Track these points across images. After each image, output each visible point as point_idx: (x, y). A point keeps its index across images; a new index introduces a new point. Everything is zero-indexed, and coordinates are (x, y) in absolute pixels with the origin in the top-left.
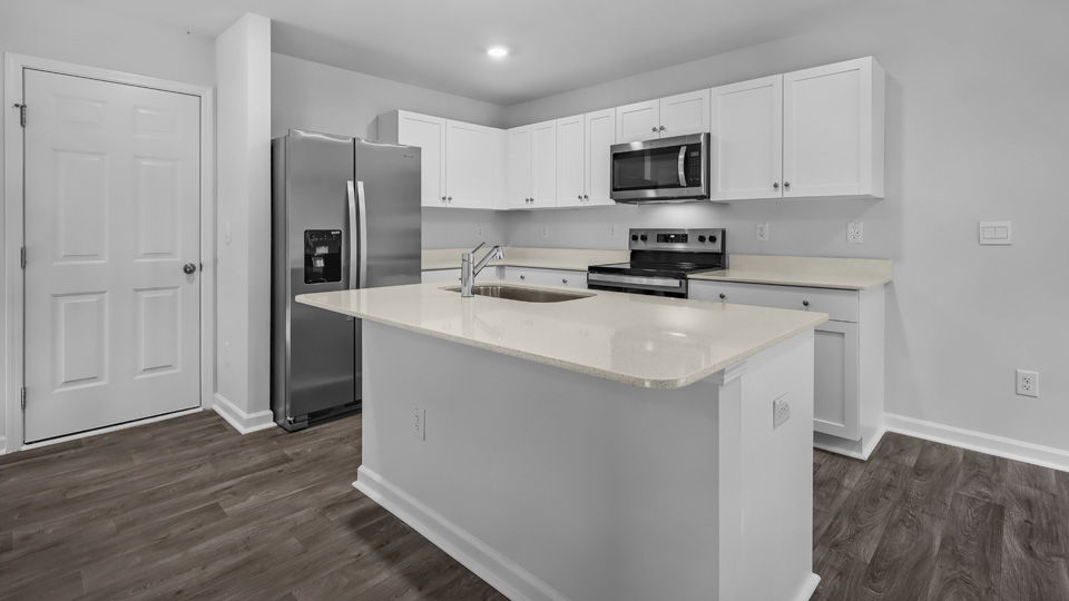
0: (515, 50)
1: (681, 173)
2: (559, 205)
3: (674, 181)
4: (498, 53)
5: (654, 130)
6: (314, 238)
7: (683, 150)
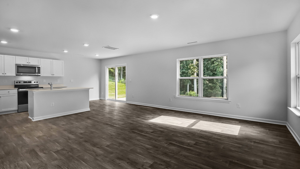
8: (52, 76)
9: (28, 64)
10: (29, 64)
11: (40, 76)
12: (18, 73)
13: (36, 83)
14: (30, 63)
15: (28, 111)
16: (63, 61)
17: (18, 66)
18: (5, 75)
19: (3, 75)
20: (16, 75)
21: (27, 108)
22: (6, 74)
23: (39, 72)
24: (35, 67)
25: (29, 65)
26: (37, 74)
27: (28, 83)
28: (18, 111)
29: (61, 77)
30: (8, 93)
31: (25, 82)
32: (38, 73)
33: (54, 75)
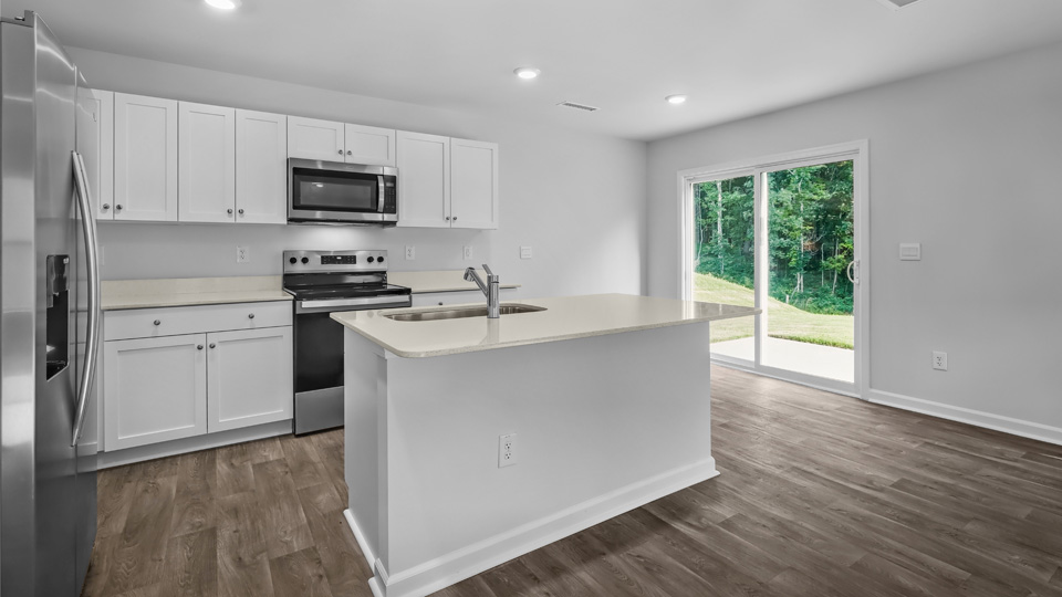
1: (382, 199)
3: (370, 205)
8: (447, 225)
9: (340, 159)
10: (349, 160)
11: (393, 223)
12: (295, 208)
13: (375, 266)
14: (349, 153)
15: (342, 427)
16: (495, 146)
17: (296, 171)
18: (240, 220)
19: (231, 220)
20: (291, 220)
21: (339, 410)
22: (241, 212)
23: (391, 206)
24: (374, 177)
26: (379, 217)
27: (339, 262)
28: (297, 430)
30: (248, 323)
31: (327, 259)
33: (455, 219)
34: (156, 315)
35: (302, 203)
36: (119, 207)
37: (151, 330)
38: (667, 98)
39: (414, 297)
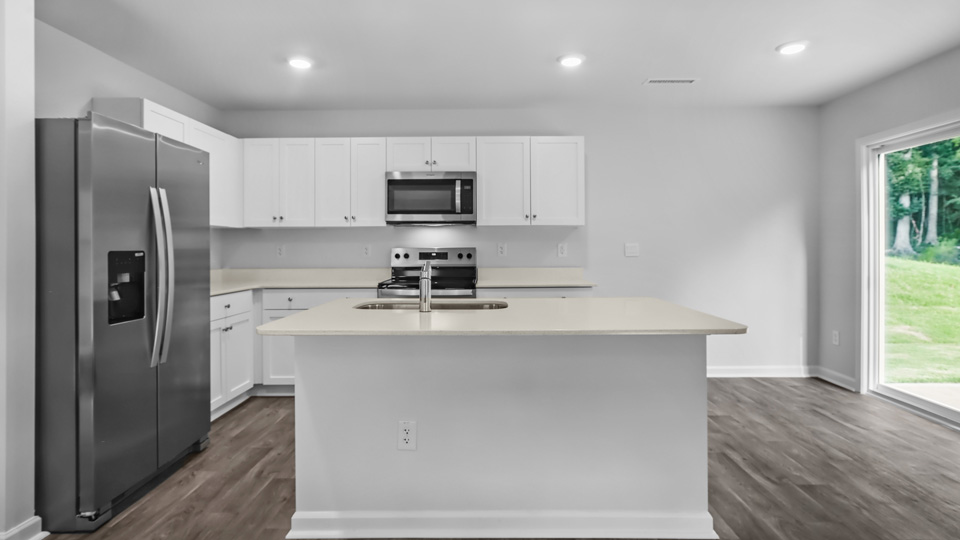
0: (319, 64)
1: (458, 201)
2: (319, 224)
3: (449, 208)
4: (300, 64)
5: (427, 163)
6: (118, 261)
7: (458, 183)
8: (527, 223)
9: (428, 168)
10: (435, 168)
11: (474, 223)
12: (389, 212)
13: (463, 262)
16: (581, 140)
17: (390, 182)
20: (388, 223)
23: (468, 206)
24: (452, 183)
25: (432, 173)
26: (457, 217)
29: (575, 228)
31: (424, 255)
32: (463, 211)
33: (535, 216)
34: (290, 294)
35: (396, 208)
36: (281, 218)
37: (287, 304)
38: (778, 49)
39: (478, 291)
